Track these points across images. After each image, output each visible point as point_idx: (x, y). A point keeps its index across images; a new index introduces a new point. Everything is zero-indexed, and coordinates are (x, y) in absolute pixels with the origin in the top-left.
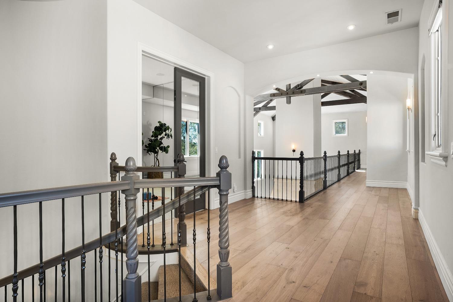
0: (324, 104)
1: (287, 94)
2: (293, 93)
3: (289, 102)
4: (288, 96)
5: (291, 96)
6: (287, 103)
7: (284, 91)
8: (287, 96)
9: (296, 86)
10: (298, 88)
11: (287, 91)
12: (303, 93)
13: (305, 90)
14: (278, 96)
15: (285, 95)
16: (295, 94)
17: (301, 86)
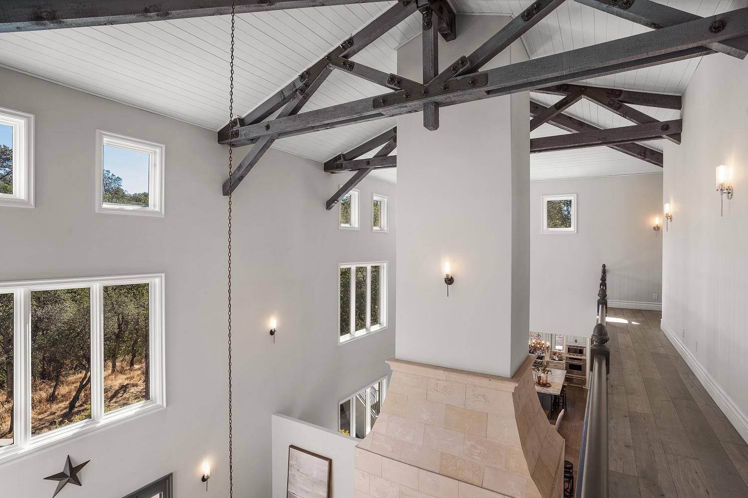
0: (538, 146)
1: (427, 93)
2: (446, 89)
3: (432, 123)
4: (429, 99)
5: (438, 98)
6: (426, 125)
7: (417, 84)
8: (425, 101)
9: (457, 63)
10: (461, 70)
11: (424, 83)
12: (479, 87)
13: (486, 75)
14: (398, 103)
15: (418, 99)
16: (453, 91)
17: (472, 63)
